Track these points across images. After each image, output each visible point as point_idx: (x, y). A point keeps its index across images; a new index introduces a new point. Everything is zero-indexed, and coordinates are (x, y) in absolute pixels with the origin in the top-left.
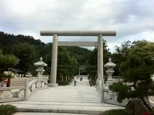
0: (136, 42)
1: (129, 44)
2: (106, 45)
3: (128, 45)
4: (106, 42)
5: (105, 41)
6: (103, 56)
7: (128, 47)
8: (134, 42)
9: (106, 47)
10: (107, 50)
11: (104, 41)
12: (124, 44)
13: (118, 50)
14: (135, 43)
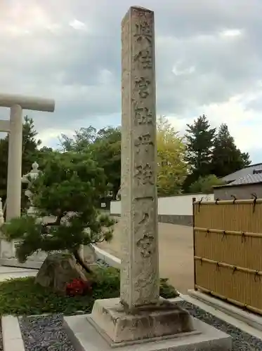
0: (106, 130)
1: (92, 133)
2: (32, 130)
3: (88, 136)
4: (33, 124)
5: (31, 122)
6: (23, 156)
7: (90, 140)
8: (102, 131)
9: (32, 135)
10: (36, 142)
11: (29, 122)
12: (82, 132)
13: (67, 145)
14: (105, 132)
